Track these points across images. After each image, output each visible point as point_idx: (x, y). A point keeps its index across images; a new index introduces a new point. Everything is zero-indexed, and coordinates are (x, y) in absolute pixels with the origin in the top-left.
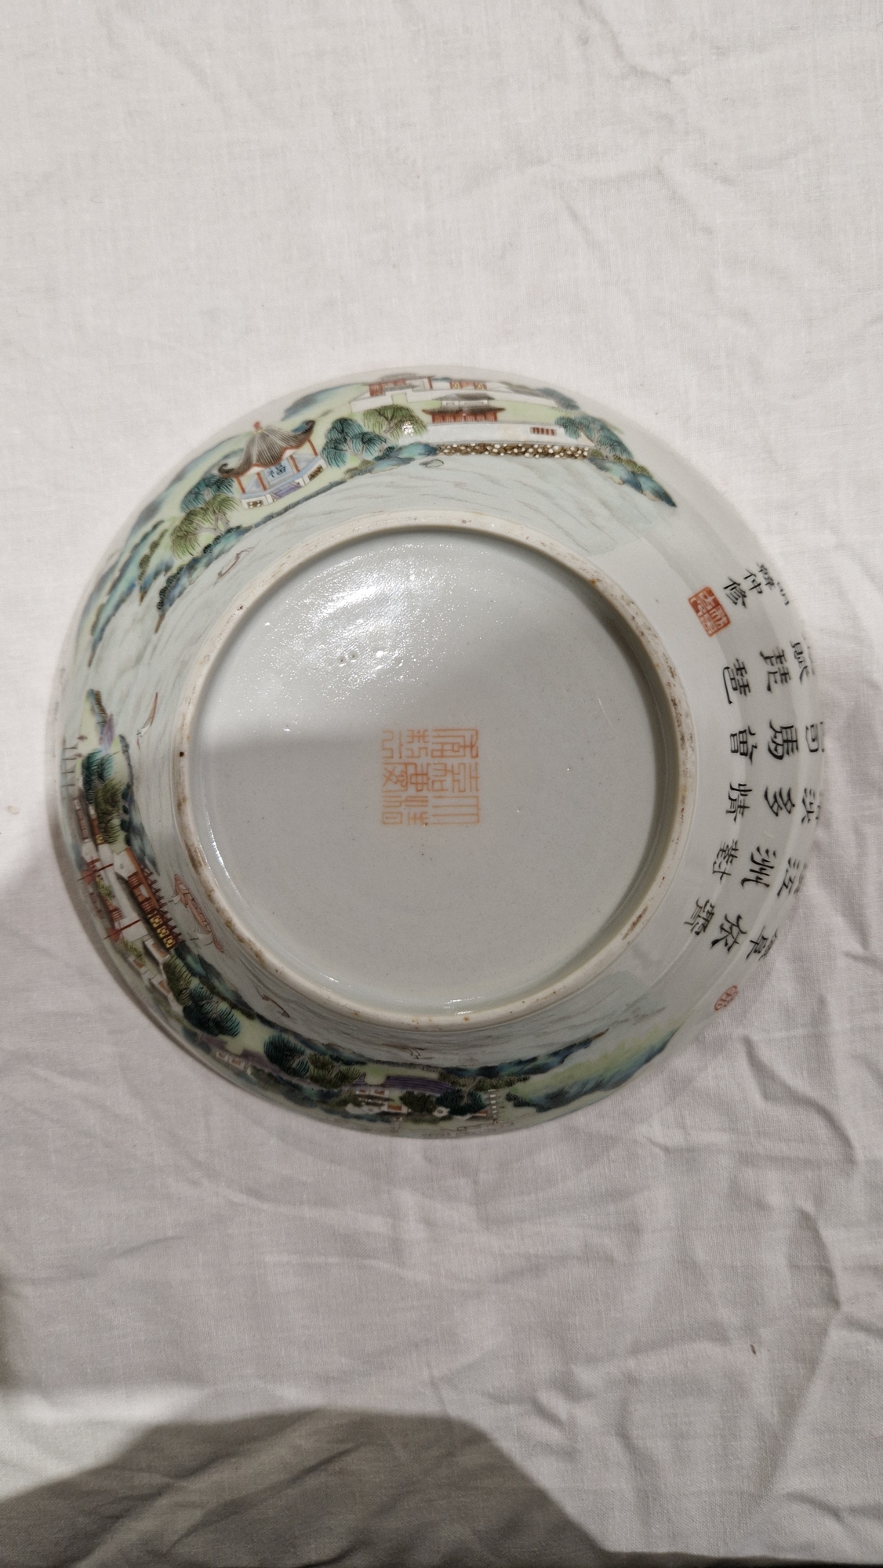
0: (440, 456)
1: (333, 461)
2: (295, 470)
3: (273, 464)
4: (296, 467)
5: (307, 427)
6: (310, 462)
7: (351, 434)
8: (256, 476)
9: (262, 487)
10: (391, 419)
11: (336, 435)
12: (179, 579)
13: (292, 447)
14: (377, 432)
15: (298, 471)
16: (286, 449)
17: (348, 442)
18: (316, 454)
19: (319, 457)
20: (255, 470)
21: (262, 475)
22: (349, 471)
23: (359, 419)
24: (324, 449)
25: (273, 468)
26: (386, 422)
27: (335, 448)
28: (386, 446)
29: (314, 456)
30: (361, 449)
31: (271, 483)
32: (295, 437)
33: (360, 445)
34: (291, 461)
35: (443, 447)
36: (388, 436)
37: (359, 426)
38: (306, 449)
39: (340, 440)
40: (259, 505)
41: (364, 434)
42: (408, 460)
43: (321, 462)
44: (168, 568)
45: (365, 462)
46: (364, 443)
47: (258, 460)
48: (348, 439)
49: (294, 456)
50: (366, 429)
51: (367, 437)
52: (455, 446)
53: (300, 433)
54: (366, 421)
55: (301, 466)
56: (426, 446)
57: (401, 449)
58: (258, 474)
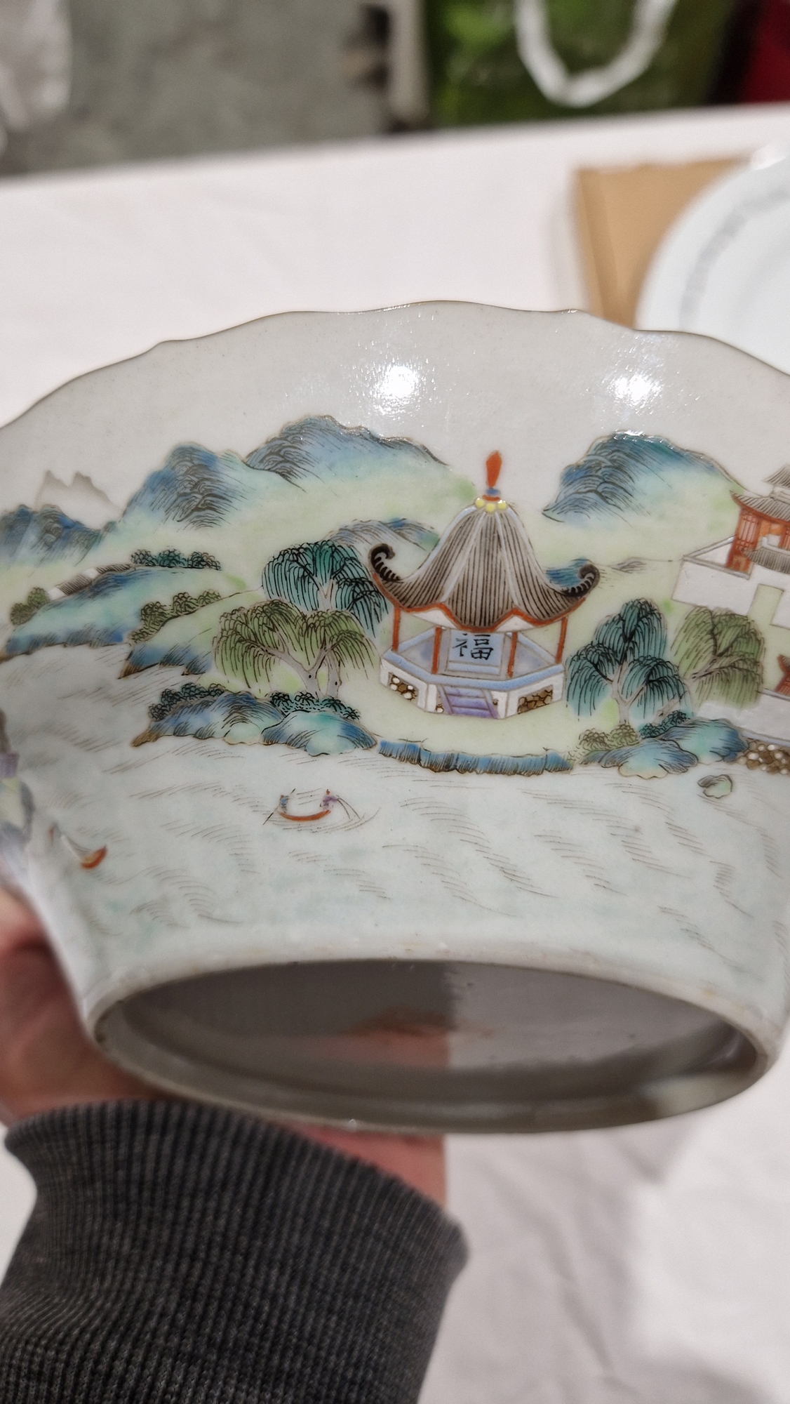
0: (737, 770)
1: (578, 690)
2: (505, 668)
3: (475, 630)
4: (511, 663)
5: (579, 582)
6: (539, 665)
7: (640, 652)
8: (432, 632)
9: (429, 664)
10: (721, 655)
11: (615, 640)
12: (206, 705)
13: (527, 618)
14: (682, 672)
15: (510, 674)
16: (516, 612)
17: (625, 665)
18: (558, 658)
19: (560, 667)
20: (436, 616)
21: (444, 636)
22: (591, 738)
23: (673, 623)
24: (578, 655)
25: (471, 637)
26: (709, 656)
27: (595, 666)
28: (676, 706)
29: (552, 660)
30: (636, 691)
31: (452, 666)
32: (545, 594)
33: (637, 685)
34: (509, 644)
35: (754, 746)
36: (692, 686)
37: (664, 642)
38: (546, 637)
39: (615, 653)
40: (408, 695)
41: (661, 663)
42: (685, 761)
43: (557, 682)
44: (194, 668)
45: (625, 729)
46: (648, 682)
47: (453, 600)
48: (630, 658)
49: (520, 637)
50: (668, 656)
51: (663, 672)
52: (772, 748)
53: (558, 588)
54: (682, 635)
55: (521, 666)
56: (734, 732)
57: (694, 725)
58: (439, 630)
